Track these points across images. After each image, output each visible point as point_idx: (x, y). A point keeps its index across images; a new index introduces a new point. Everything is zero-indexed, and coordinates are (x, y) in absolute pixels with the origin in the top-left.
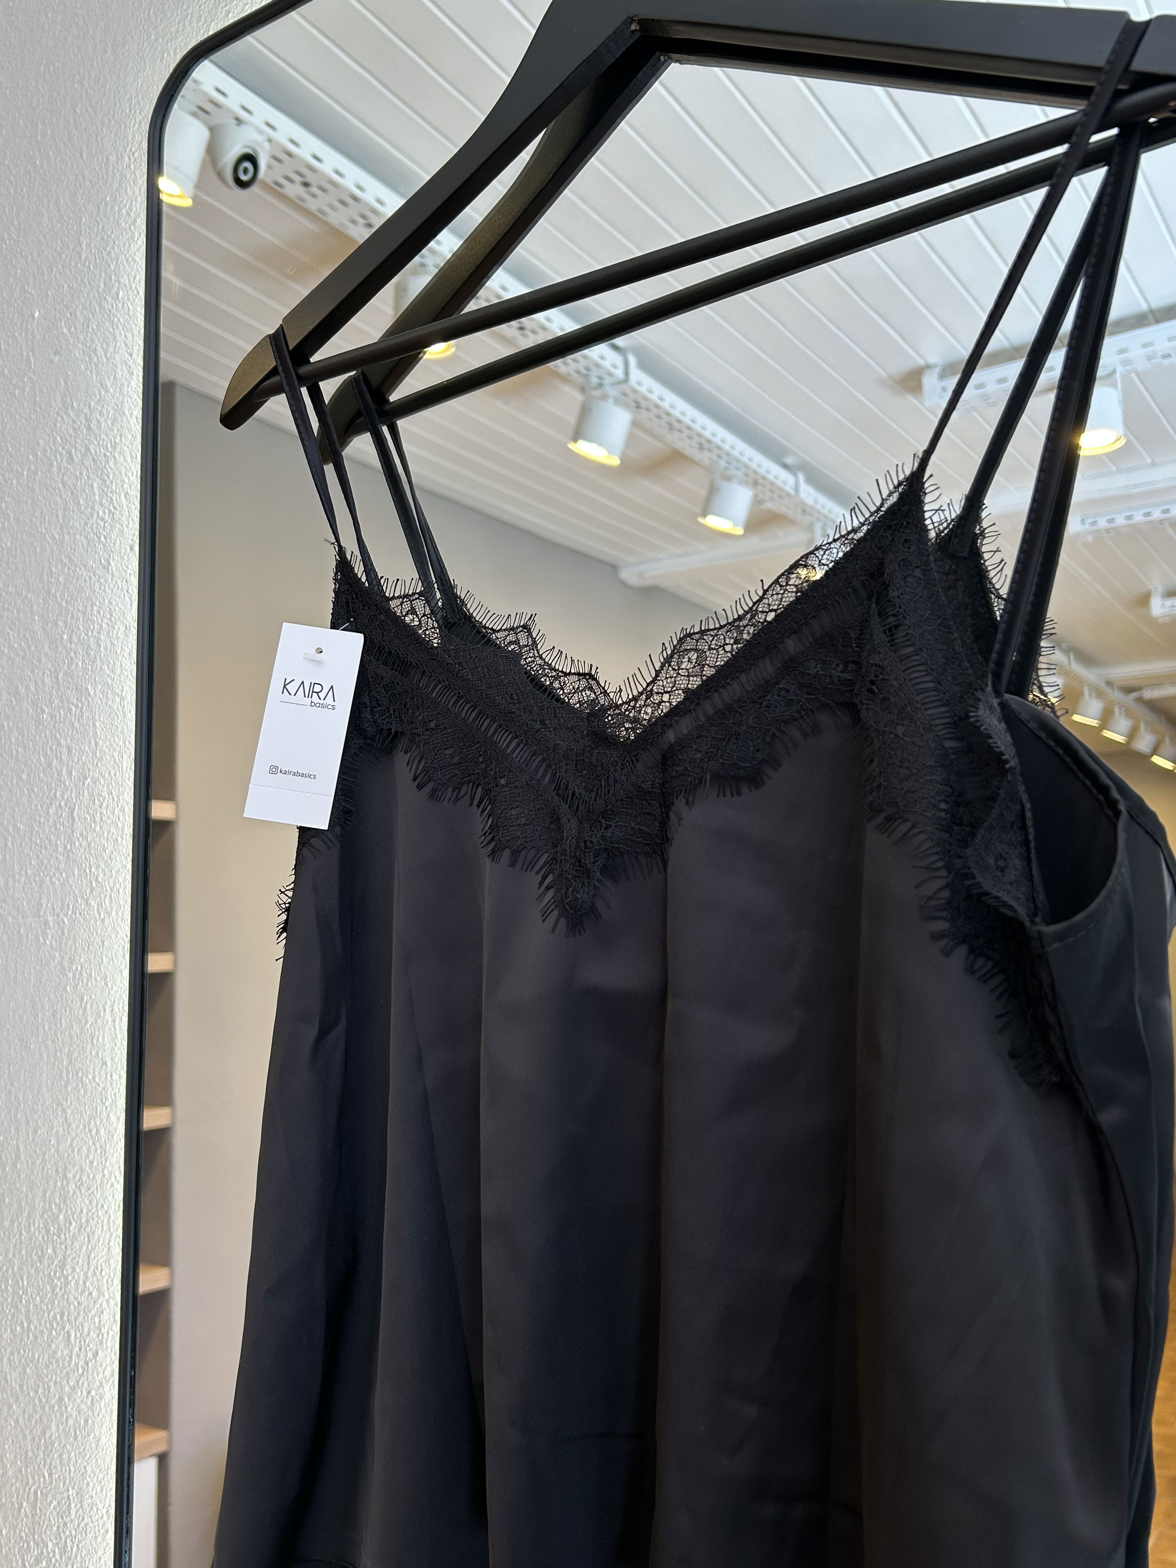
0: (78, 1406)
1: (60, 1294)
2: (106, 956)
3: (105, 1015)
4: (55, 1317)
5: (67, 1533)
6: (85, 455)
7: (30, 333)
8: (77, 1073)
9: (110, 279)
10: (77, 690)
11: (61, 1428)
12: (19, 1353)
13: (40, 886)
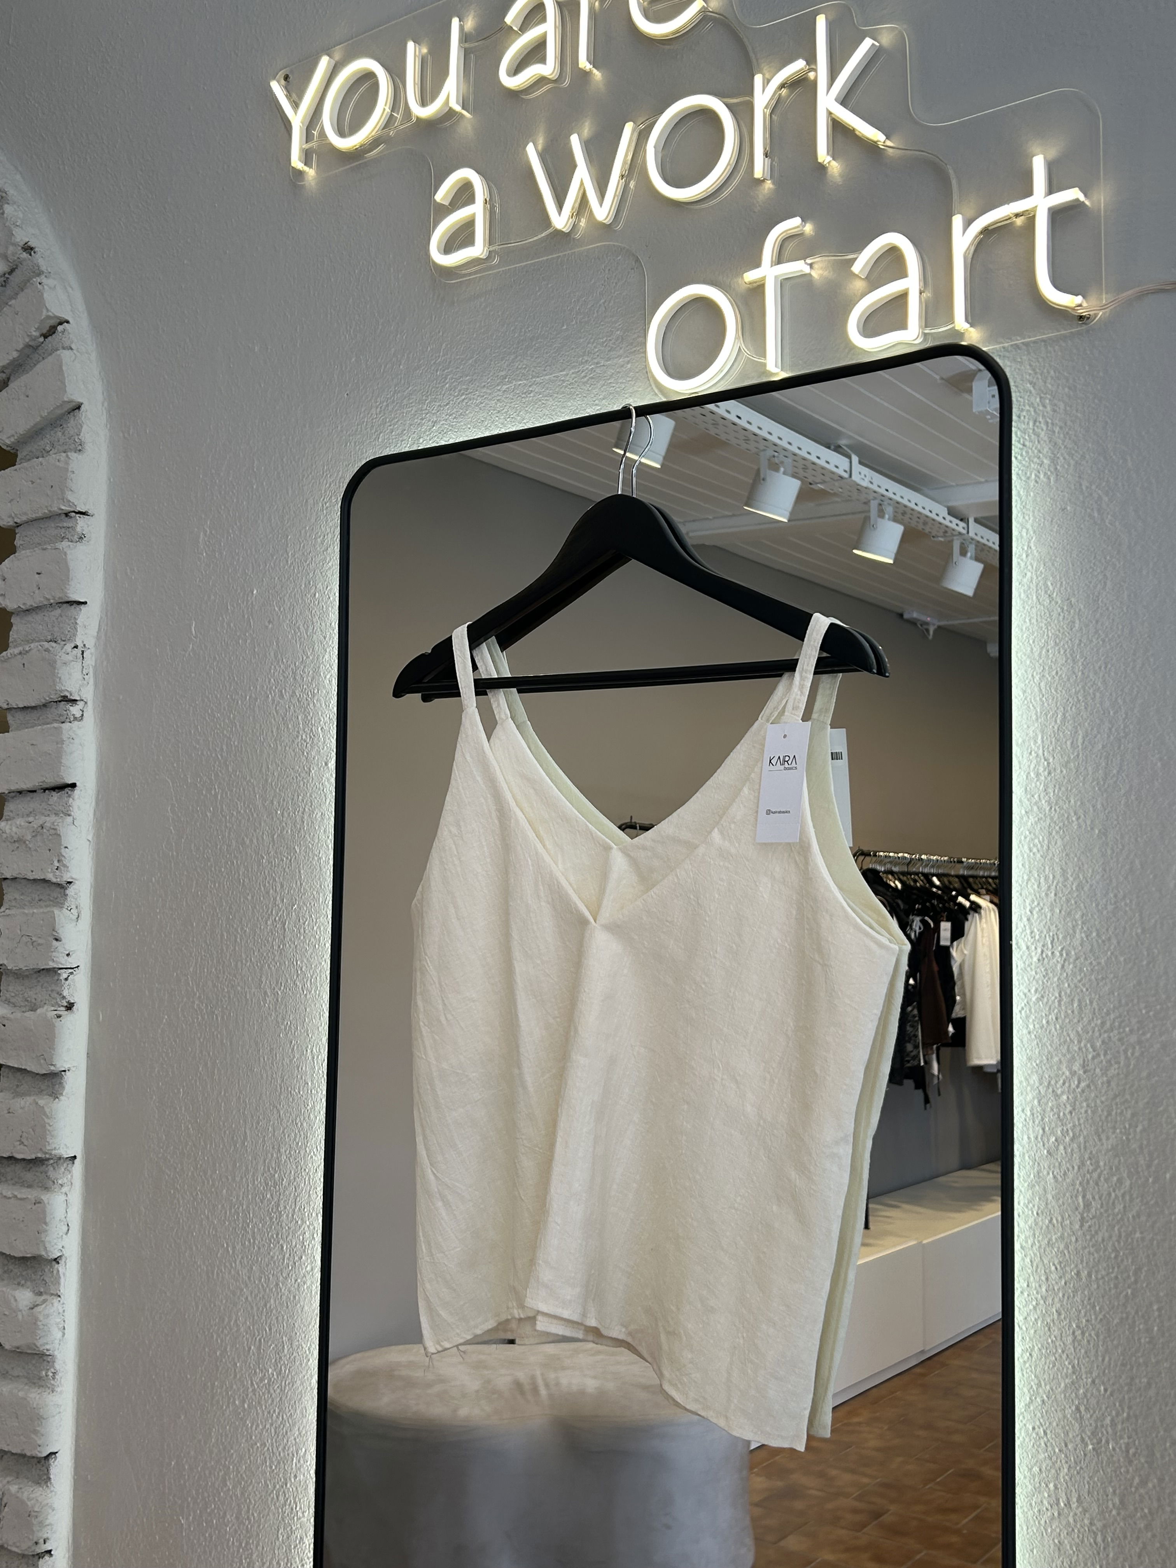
0: (289, 1288)
1: (276, 1222)
2: (308, 1017)
3: (306, 1054)
4: (272, 1236)
5: (282, 1362)
6: (292, 696)
7: (250, 603)
8: (288, 1088)
9: (310, 582)
10: (287, 848)
11: (277, 1302)
12: (247, 1258)
13: (261, 969)
